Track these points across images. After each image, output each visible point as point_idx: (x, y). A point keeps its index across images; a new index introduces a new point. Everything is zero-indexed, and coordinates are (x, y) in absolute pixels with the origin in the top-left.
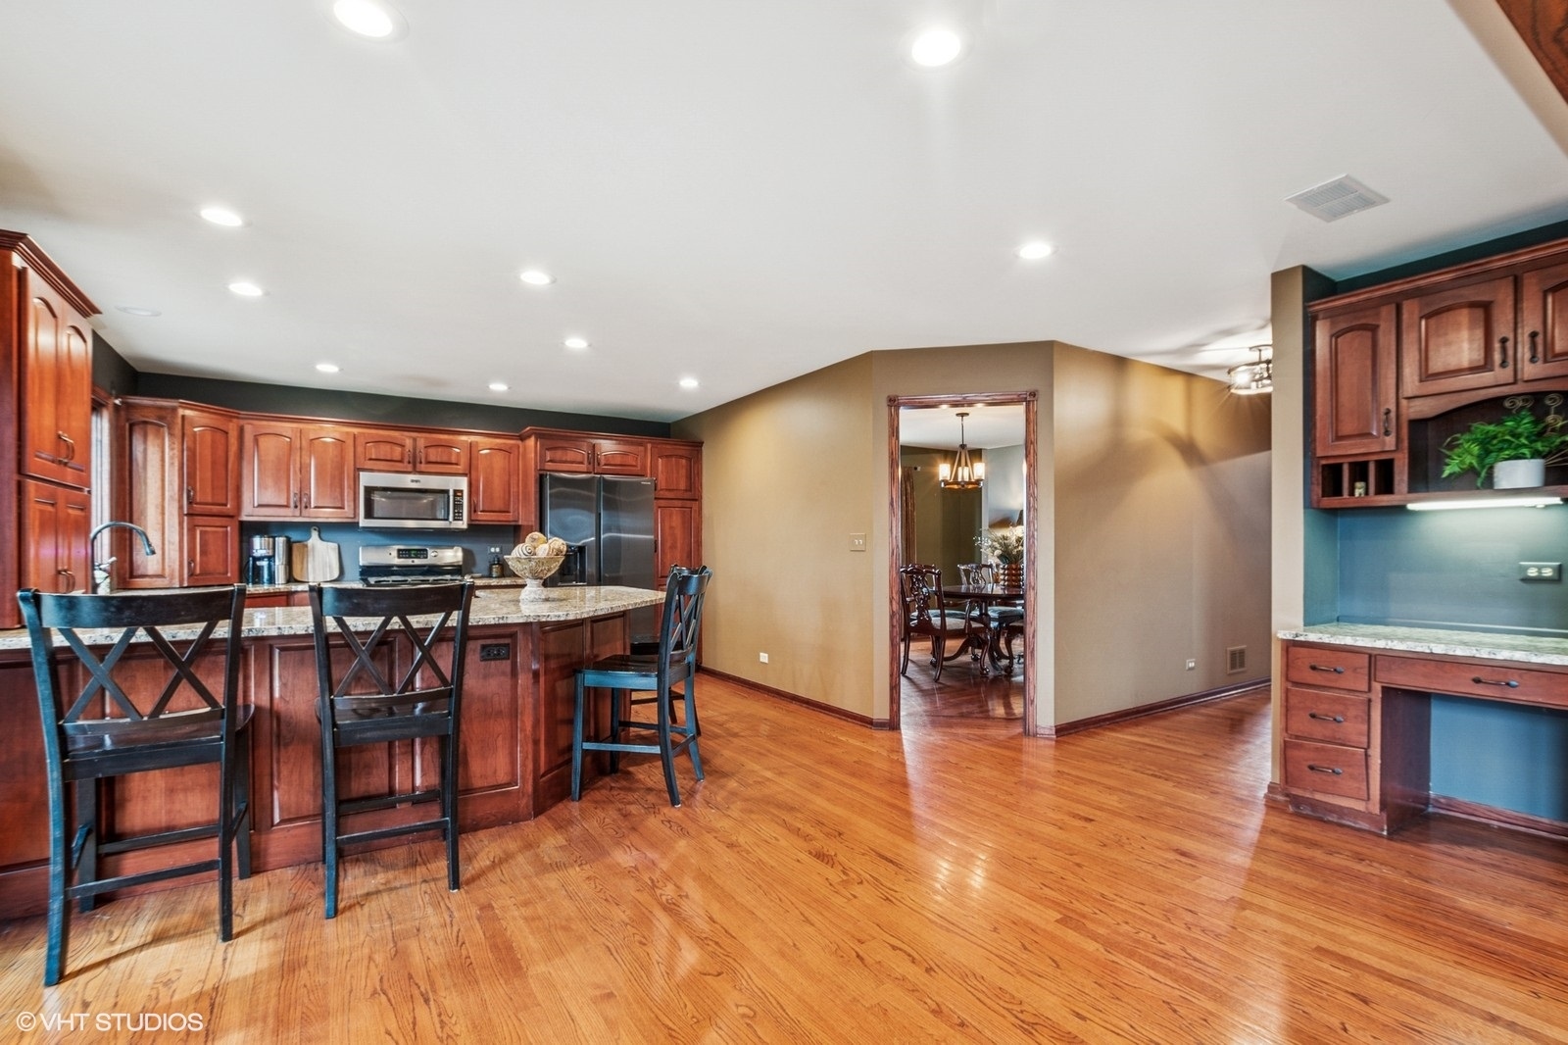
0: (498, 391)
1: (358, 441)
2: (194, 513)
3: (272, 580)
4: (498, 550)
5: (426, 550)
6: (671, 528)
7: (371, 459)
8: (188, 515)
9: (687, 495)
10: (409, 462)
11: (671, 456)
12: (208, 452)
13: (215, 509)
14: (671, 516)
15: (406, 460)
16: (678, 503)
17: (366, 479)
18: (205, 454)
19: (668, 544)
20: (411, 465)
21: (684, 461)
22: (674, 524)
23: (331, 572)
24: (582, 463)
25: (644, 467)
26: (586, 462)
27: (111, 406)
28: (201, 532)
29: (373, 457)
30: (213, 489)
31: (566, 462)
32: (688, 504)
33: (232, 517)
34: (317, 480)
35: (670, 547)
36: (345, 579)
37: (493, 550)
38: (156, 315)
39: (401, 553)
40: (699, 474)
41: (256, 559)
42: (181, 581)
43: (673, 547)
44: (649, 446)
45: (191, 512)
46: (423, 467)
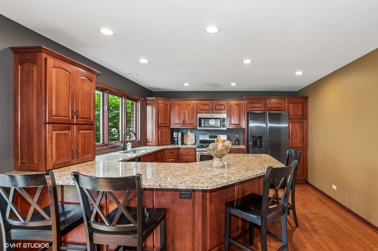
0: (233, 86)
1: (198, 105)
2: (159, 126)
3: (177, 144)
4: (238, 136)
5: (217, 136)
6: (295, 129)
7: (201, 110)
8: (157, 127)
9: (302, 117)
10: (211, 110)
11: (295, 103)
12: (162, 110)
13: (164, 125)
14: (295, 125)
15: (210, 109)
16: (298, 120)
17: (199, 116)
18: (161, 110)
19: (294, 136)
20: (211, 111)
21: (300, 105)
22: (296, 128)
23: (193, 142)
24: (262, 107)
25: (285, 107)
26: (263, 107)
27: (141, 100)
28: (161, 131)
29: (201, 109)
30: (164, 120)
31: (256, 107)
32: (302, 120)
33: (169, 127)
34: (188, 116)
35: (295, 137)
36: (197, 144)
37: (236, 136)
38: (137, 75)
39: (210, 137)
40: (307, 109)
41: (174, 138)
42: (156, 144)
43: (296, 137)
44: (287, 100)
45: (158, 126)
46: (215, 111)
